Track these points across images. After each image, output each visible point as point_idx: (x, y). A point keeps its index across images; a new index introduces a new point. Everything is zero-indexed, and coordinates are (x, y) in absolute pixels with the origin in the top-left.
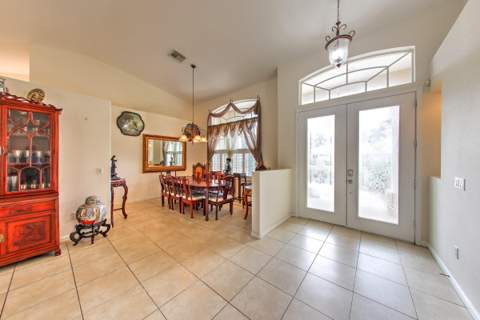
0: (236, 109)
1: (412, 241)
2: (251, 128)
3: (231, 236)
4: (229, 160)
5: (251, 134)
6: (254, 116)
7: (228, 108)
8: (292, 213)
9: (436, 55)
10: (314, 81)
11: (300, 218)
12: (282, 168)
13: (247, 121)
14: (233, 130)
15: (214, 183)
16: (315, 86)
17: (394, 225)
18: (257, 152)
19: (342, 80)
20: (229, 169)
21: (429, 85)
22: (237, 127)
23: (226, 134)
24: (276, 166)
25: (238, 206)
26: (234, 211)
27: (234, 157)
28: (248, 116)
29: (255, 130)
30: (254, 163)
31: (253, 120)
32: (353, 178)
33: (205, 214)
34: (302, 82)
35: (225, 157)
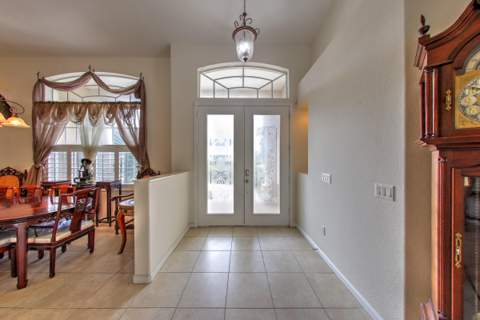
0: (101, 84)
1: (287, 224)
2: (128, 116)
3: (90, 302)
4: (87, 162)
5: (129, 125)
6: (134, 99)
7: (83, 79)
8: (190, 223)
9: (303, 80)
10: (214, 75)
11: (199, 227)
12: (178, 171)
13: (122, 105)
14: (95, 115)
15: (51, 205)
16: (214, 81)
17: (277, 215)
18: (140, 150)
19: (238, 82)
20: (87, 175)
21: (296, 103)
22: (104, 111)
23: (80, 120)
24: (170, 170)
25: (105, 234)
26: (98, 244)
27: (97, 157)
28: (125, 99)
29: (136, 121)
30: (135, 167)
31: (134, 106)
32: (249, 178)
33: (15, 273)
34: (201, 72)
35: (77, 157)
